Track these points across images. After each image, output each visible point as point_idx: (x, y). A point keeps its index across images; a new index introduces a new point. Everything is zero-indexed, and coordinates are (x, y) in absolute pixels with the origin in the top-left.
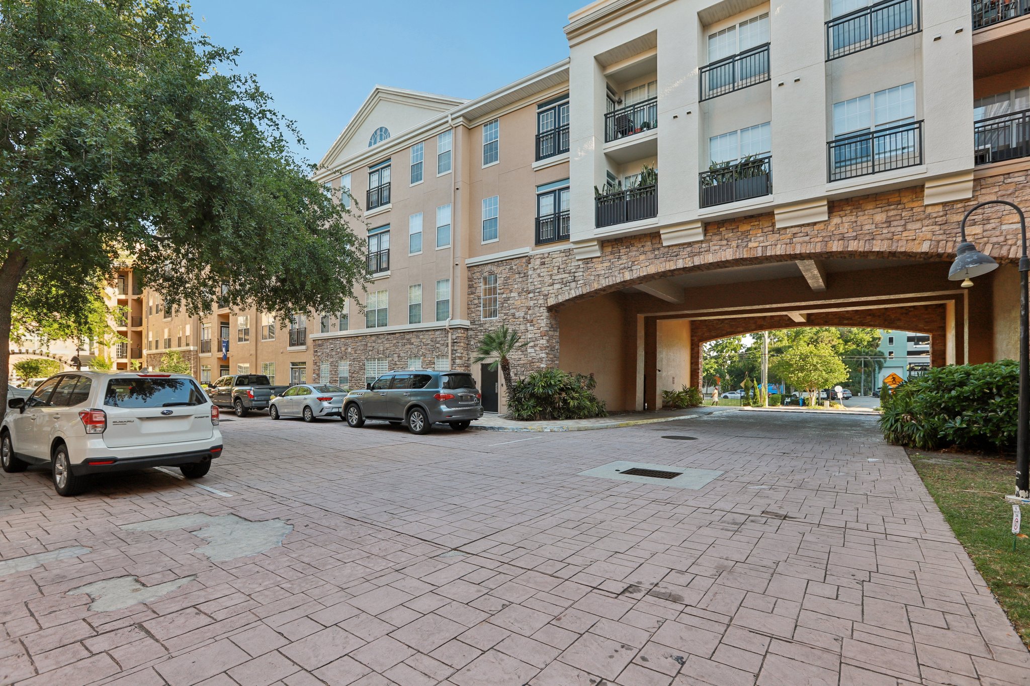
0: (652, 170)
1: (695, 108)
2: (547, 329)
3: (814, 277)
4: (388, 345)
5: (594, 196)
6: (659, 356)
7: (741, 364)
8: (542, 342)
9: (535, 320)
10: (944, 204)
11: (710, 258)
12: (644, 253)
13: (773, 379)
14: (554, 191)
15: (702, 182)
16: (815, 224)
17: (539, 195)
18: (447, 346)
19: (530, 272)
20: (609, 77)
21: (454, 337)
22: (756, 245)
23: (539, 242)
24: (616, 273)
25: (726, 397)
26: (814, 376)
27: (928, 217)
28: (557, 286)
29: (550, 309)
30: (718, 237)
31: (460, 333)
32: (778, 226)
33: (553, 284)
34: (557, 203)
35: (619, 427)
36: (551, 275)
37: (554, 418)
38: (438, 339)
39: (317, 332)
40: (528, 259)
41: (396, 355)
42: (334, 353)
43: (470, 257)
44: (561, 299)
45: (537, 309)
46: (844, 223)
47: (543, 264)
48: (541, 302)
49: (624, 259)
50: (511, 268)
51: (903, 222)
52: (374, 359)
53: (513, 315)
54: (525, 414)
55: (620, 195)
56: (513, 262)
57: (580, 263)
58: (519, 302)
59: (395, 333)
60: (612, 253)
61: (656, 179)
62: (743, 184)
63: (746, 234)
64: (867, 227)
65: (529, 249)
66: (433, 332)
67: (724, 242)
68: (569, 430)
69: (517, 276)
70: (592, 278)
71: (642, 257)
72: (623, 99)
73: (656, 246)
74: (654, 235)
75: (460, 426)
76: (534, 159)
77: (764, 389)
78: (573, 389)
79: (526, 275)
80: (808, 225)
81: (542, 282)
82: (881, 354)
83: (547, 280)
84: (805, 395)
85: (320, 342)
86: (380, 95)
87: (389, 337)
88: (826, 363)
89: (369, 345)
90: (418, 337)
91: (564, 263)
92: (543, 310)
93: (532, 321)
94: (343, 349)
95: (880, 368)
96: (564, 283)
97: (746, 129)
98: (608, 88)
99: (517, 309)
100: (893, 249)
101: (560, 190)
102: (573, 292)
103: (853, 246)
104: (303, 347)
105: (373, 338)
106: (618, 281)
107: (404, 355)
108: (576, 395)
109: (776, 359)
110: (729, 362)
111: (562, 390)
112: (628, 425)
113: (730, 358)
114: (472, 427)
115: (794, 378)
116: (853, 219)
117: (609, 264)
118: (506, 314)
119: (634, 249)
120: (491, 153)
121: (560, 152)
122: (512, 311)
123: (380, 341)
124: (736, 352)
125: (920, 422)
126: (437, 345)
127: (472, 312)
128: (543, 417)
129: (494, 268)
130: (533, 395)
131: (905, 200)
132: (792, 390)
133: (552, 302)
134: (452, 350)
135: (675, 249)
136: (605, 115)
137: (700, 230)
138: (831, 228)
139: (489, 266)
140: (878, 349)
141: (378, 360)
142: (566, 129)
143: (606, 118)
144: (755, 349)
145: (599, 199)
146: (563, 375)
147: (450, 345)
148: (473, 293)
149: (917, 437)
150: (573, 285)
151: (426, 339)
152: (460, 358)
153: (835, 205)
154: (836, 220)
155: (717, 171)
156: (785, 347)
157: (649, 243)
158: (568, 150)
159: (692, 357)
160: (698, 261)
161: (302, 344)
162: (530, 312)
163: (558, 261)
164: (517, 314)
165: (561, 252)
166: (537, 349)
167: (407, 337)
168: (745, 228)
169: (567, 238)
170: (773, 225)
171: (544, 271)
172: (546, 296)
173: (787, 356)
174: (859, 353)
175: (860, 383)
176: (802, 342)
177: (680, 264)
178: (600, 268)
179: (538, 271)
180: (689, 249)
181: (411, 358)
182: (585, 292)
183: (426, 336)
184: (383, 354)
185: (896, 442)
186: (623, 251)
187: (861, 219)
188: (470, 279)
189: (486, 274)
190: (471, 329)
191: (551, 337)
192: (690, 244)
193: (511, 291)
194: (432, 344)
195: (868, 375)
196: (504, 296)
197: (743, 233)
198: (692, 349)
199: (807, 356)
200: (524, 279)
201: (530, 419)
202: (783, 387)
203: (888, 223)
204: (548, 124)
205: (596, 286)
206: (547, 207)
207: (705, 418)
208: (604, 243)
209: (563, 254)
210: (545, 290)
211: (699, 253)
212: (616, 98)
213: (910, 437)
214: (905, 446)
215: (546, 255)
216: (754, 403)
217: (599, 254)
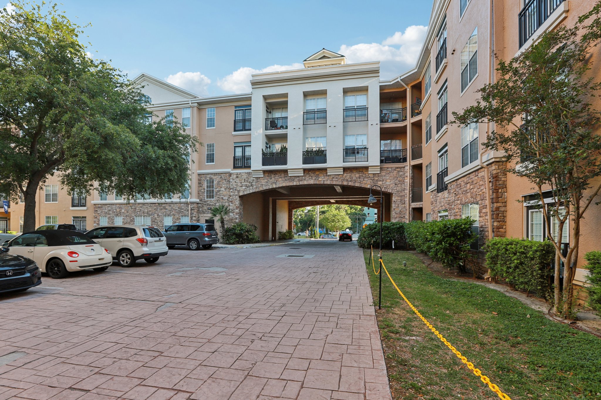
0: (285, 147)
1: (302, 127)
2: (239, 205)
3: (339, 189)
4: (151, 209)
5: (261, 153)
6: (277, 216)
7: (305, 218)
8: (236, 211)
9: (233, 201)
10: (373, 174)
11: (305, 183)
12: (281, 178)
13: (321, 226)
14: (242, 146)
15: (303, 155)
16: (339, 175)
17: (235, 147)
18: (188, 211)
19: (231, 180)
20: (267, 103)
21: (192, 207)
22: (321, 179)
23: (235, 167)
24: (270, 185)
25: (299, 235)
26: (337, 224)
27: (369, 177)
28: (244, 187)
29: (241, 197)
30: (308, 175)
31: (195, 205)
32: (328, 174)
33: (242, 186)
34: (244, 151)
35: (270, 246)
36: (241, 183)
37: (243, 243)
38: (182, 208)
39: (98, 200)
40: (230, 174)
41: (155, 215)
42: (111, 212)
43: (199, 169)
44: (246, 193)
45: (234, 196)
46: (347, 175)
47: (237, 177)
48: (236, 193)
49: (273, 179)
50: (221, 177)
51: (363, 178)
52: (141, 216)
53: (222, 198)
54: (232, 241)
55: (272, 154)
56: (222, 175)
57: (254, 179)
58: (225, 193)
59: (155, 203)
60: (268, 176)
61: (287, 151)
62: (317, 158)
63: (318, 175)
64: (354, 178)
65: (230, 170)
66: (179, 204)
67: (311, 177)
68: (253, 247)
69: (224, 181)
70: (260, 185)
71: (280, 179)
72: (272, 111)
73: (286, 176)
74: (285, 171)
75: (208, 247)
76: (233, 130)
77: (318, 230)
78: (250, 231)
79: (229, 181)
80: (337, 175)
81: (237, 185)
82: (365, 215)
83: (239, 184)
84: (334, 233)
85: (99, 206)
86: (144, 78)
87: (151, 205)
88: (343, 219)
89: (137, 208)
90: (170, 206)
91: (247, 178)
92: (237, 197)
93: (232, 202)
94: (118, 210)
95: (364, 221)
96: (247, 186)
97: (319, 137)
98: (267, 107)
99: (225, 196)
100: (361, 186)
101: (245, 146)
102: (251, 190)
103: (350, 184)
104: (85, 208)
105: (141, 205)
106: (271, 188)
107: (161, 214)
108: (252, 234)
109: (322, 216)
110: (300, 217)
111: (246, 231)
112: (273, 245)
113: (300, 215)
114: (213, 247)
115: (330, 225)
116: (350, 175)
117: (267, 181)
118: (218, 198)
119: (277, 176)
120: (211, 122)
121: (246, 130)
122: (222, 196)
123: (145, 207)
124: (303, 212)
125: (366, 240)
126: (182, 210)
127: (200, 196)
128: (238, 243)
129: (212, 176)
130: (234, 234)
131: (364, 171)
132: (329, 231)
133: (241, 194)
134: (191, 213)
135: (293, 178)
136: (266, 119)
137: (302, 172)
138: (344, 177)
139: (210, 175)
140: (364, 212)
141: (144, 216)
142: (250, 120)
143: (266, 120)
144: (312, 211)
145: (264, 154)
146: (246, 225)
147: (189, 210)
148: (201, 187)
149: (366, 244)
150: (251, 187)
151: (176, 207)
152: (195, 217)
153: (345, 169)
154: (345, 175)
155: (309, 151)
156: (326, 210)
157: (283, 174)
158: (250, 130)
159: (289, 216)
160: (301, 183)
161: (85, 206)
162: (231, 197)
163: (245, 176)
164: (224, 198)
165: (246, 173)
166: (235, 214)
167: (163, 205)
168: (317, 173)
169: (249, 167)
170: (327, 173)
171: (238, 180)
172: (239, 191)
173: (327, 215)
174: (356, 214)
175: (356, 228)
176: (333, 208)
177: (295, 184)
178: (263, 182)
179: (235, 180)
180: (298, 178)
181: (165, 216)
182: (256, 191)
183: (175, 206)
184: (147, 214)
185: (361, 247)
186: (273, 176)
187: (352, 175)
188: (199, 180)
189: (208, 179)
190: (200, 203)
191: (240, 209)
192: (298, 176)
193: (221, 188)
194: (179, 209)
195: (360, 224)
196: (218, 189)
197: (317, 175)
198: (289, 213)
199: (336, 216)
200: (228, 183)
201: (233, 244)
202: (325, 230)
203: (360, 177)
204: (240, 116)
205: (261, 189)
206: (239, 152)
207: (298, 243)
208: (265, 172)
209: (247, 174)
210: (238, 188)
211: (302, 180)
212: (269, 111)
213: (364, 245)
214: (363, 248)
215: (239, 174)
216: (315, 237)
217: (263, 176)
